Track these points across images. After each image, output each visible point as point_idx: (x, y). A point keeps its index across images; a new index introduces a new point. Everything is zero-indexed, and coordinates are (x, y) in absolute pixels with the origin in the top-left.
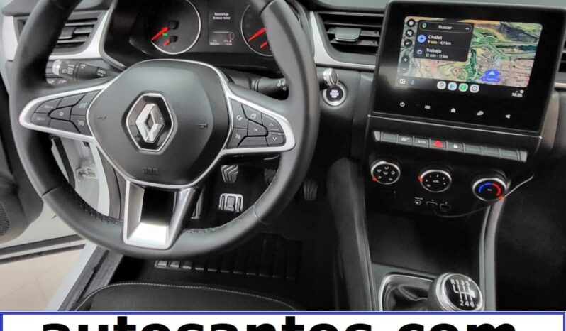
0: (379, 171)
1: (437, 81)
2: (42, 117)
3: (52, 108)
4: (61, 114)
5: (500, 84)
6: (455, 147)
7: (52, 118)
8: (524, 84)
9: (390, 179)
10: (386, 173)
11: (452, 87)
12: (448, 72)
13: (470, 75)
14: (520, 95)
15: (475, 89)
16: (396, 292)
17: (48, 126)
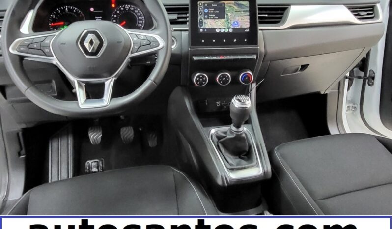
0: (198, 79)
1: (215, 29)
2: (23, 47)
3: (29, 43)
4: (35, 46)
5: (239, 27)
6: (229, 57)
7: (30, 48)
8: (248, 26)
9: (204, 83)
10: (201, 80)
11: (222, 31)
12: (219, 24)
13: (228, 25)
14: (248, 31)
15: (231, 30)
16: (217, 135)
17: (27, 53)
